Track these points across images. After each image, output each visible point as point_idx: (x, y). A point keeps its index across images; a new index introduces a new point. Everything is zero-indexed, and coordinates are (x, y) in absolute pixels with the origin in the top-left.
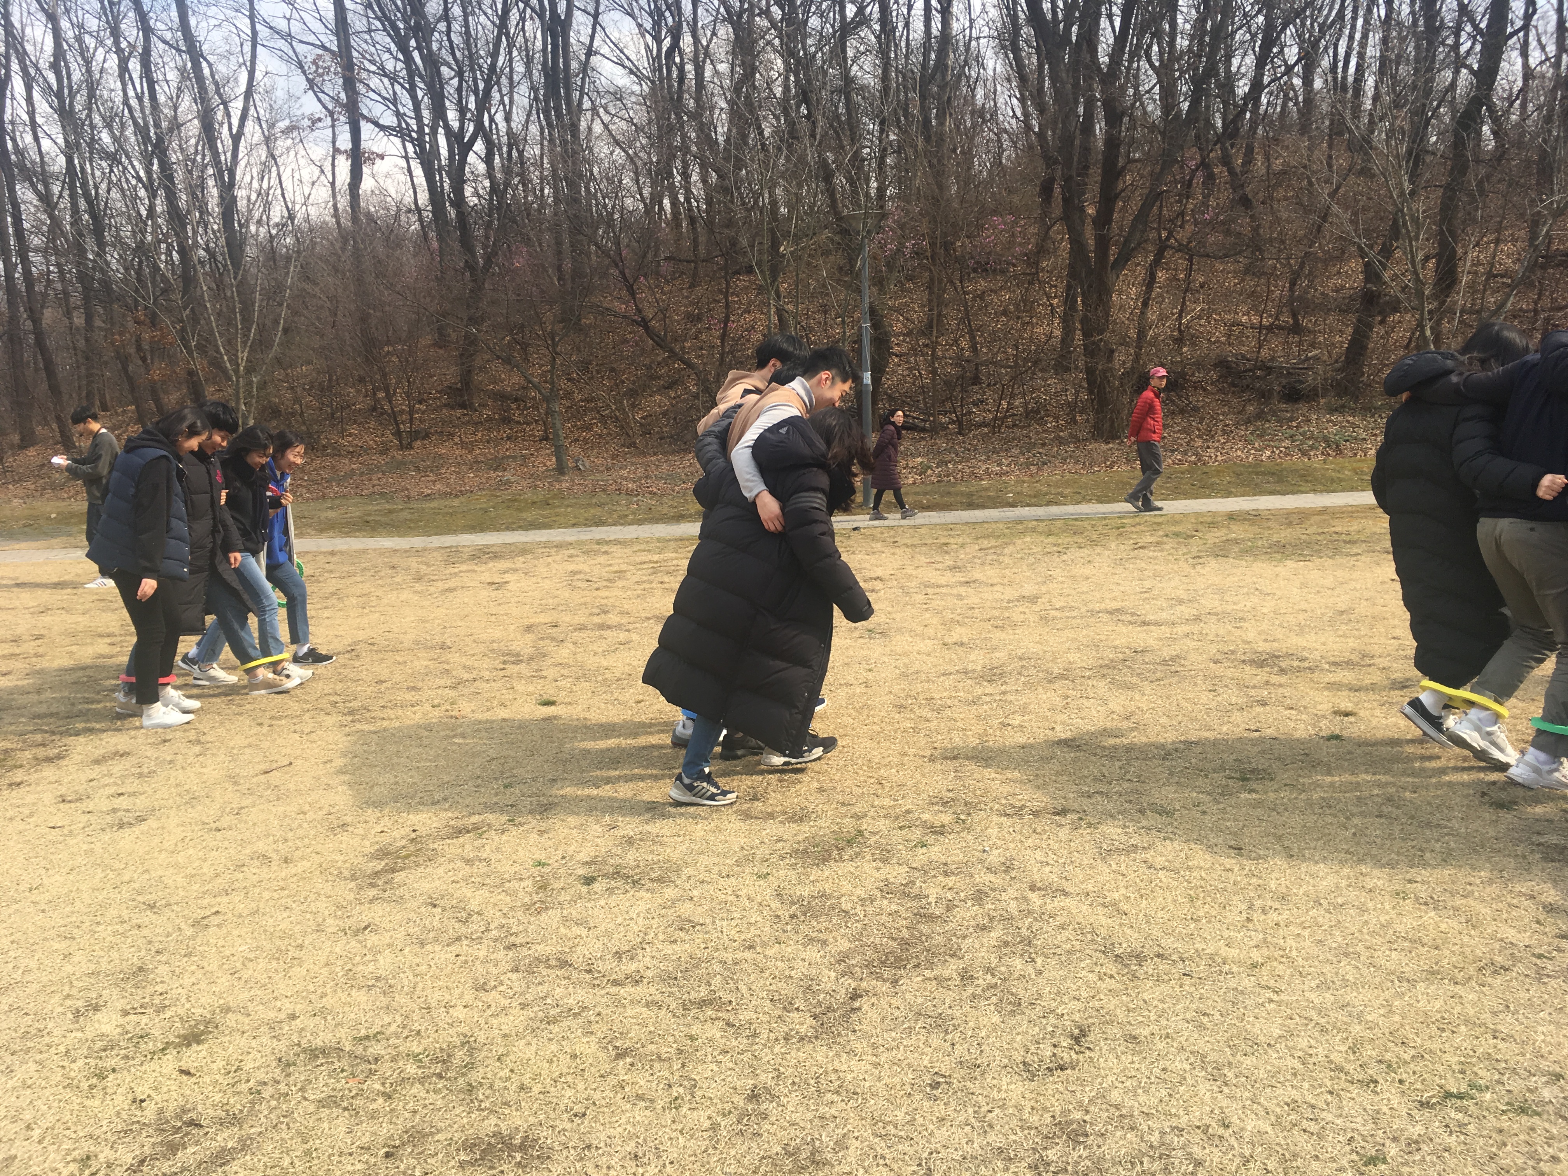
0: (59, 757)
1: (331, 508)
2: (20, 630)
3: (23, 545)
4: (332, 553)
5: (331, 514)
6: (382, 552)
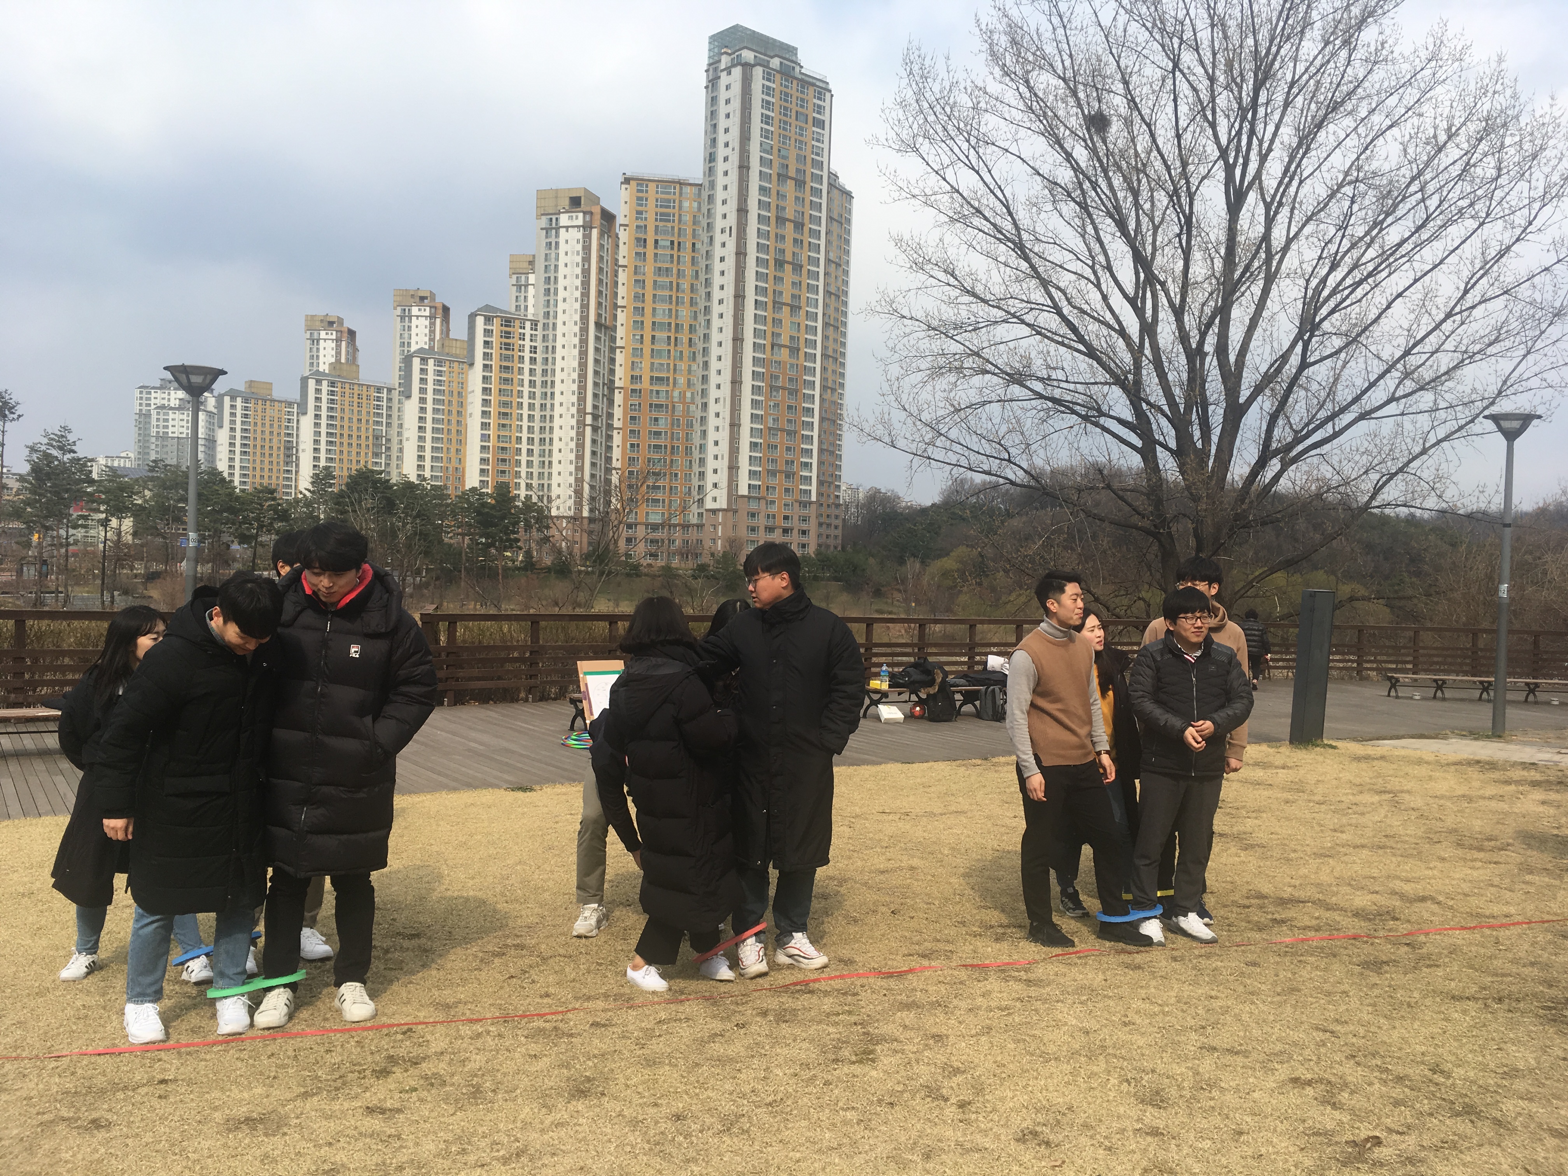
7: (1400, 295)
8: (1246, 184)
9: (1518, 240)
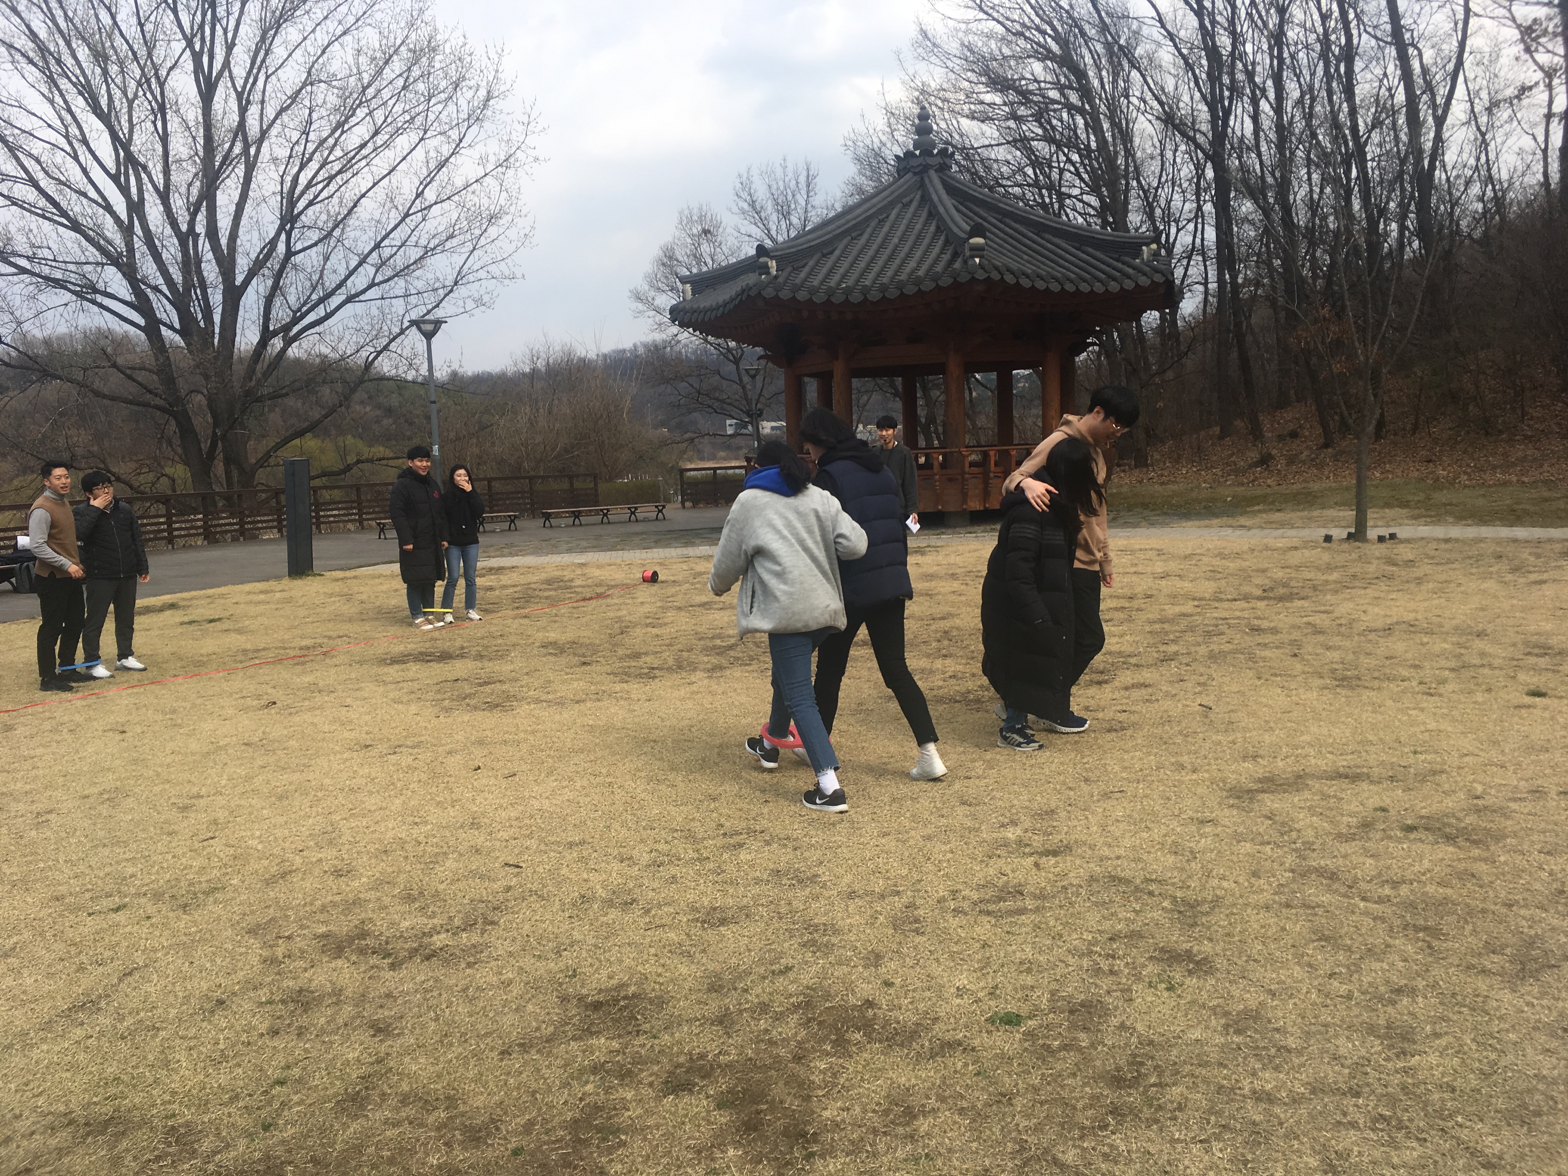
0: (1106, 682)
1: (1484, 496)
2: (1138, 590)
3: (1190, 523)
4: (1447, 541)
5: (1480, 502)
6: (1498, 542)
7: (363, 196)
8: (214, 74)
9: (453, 154)
